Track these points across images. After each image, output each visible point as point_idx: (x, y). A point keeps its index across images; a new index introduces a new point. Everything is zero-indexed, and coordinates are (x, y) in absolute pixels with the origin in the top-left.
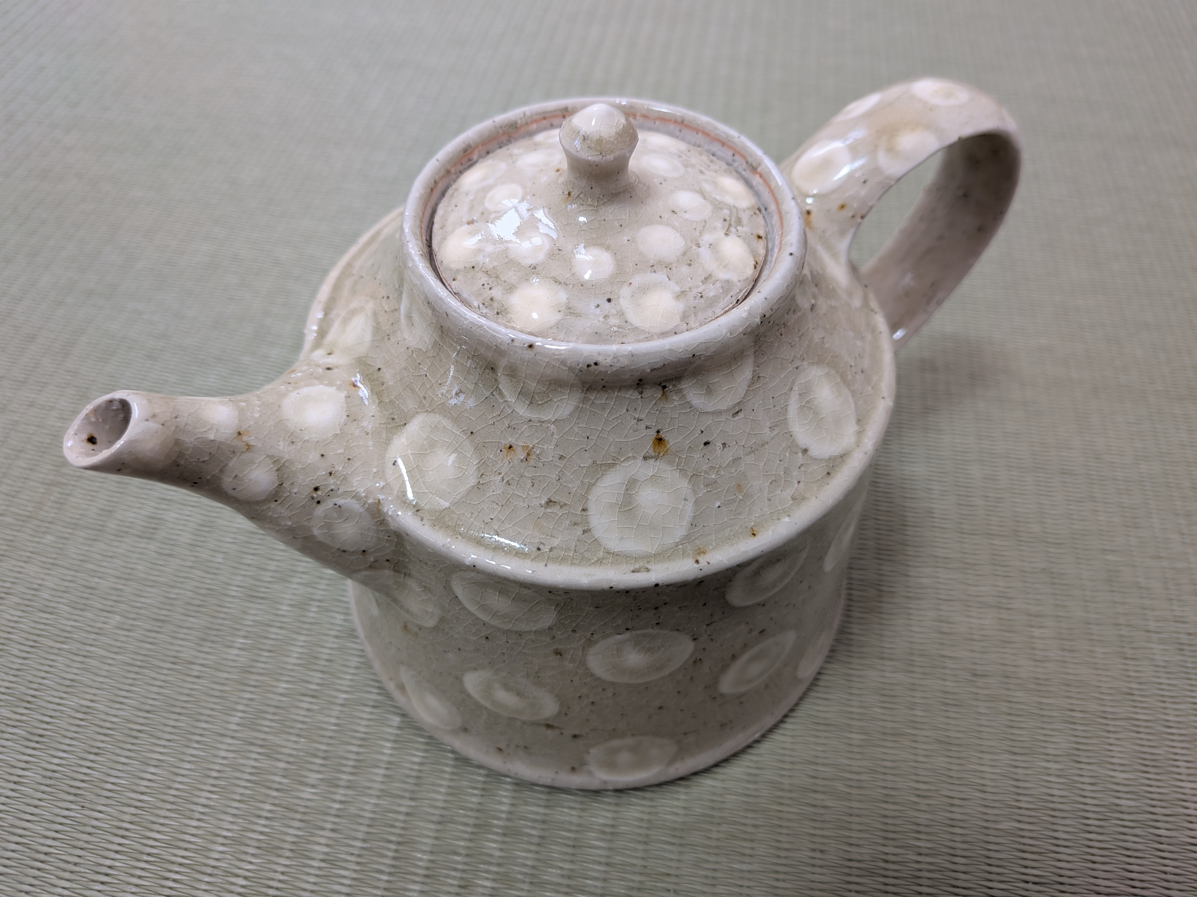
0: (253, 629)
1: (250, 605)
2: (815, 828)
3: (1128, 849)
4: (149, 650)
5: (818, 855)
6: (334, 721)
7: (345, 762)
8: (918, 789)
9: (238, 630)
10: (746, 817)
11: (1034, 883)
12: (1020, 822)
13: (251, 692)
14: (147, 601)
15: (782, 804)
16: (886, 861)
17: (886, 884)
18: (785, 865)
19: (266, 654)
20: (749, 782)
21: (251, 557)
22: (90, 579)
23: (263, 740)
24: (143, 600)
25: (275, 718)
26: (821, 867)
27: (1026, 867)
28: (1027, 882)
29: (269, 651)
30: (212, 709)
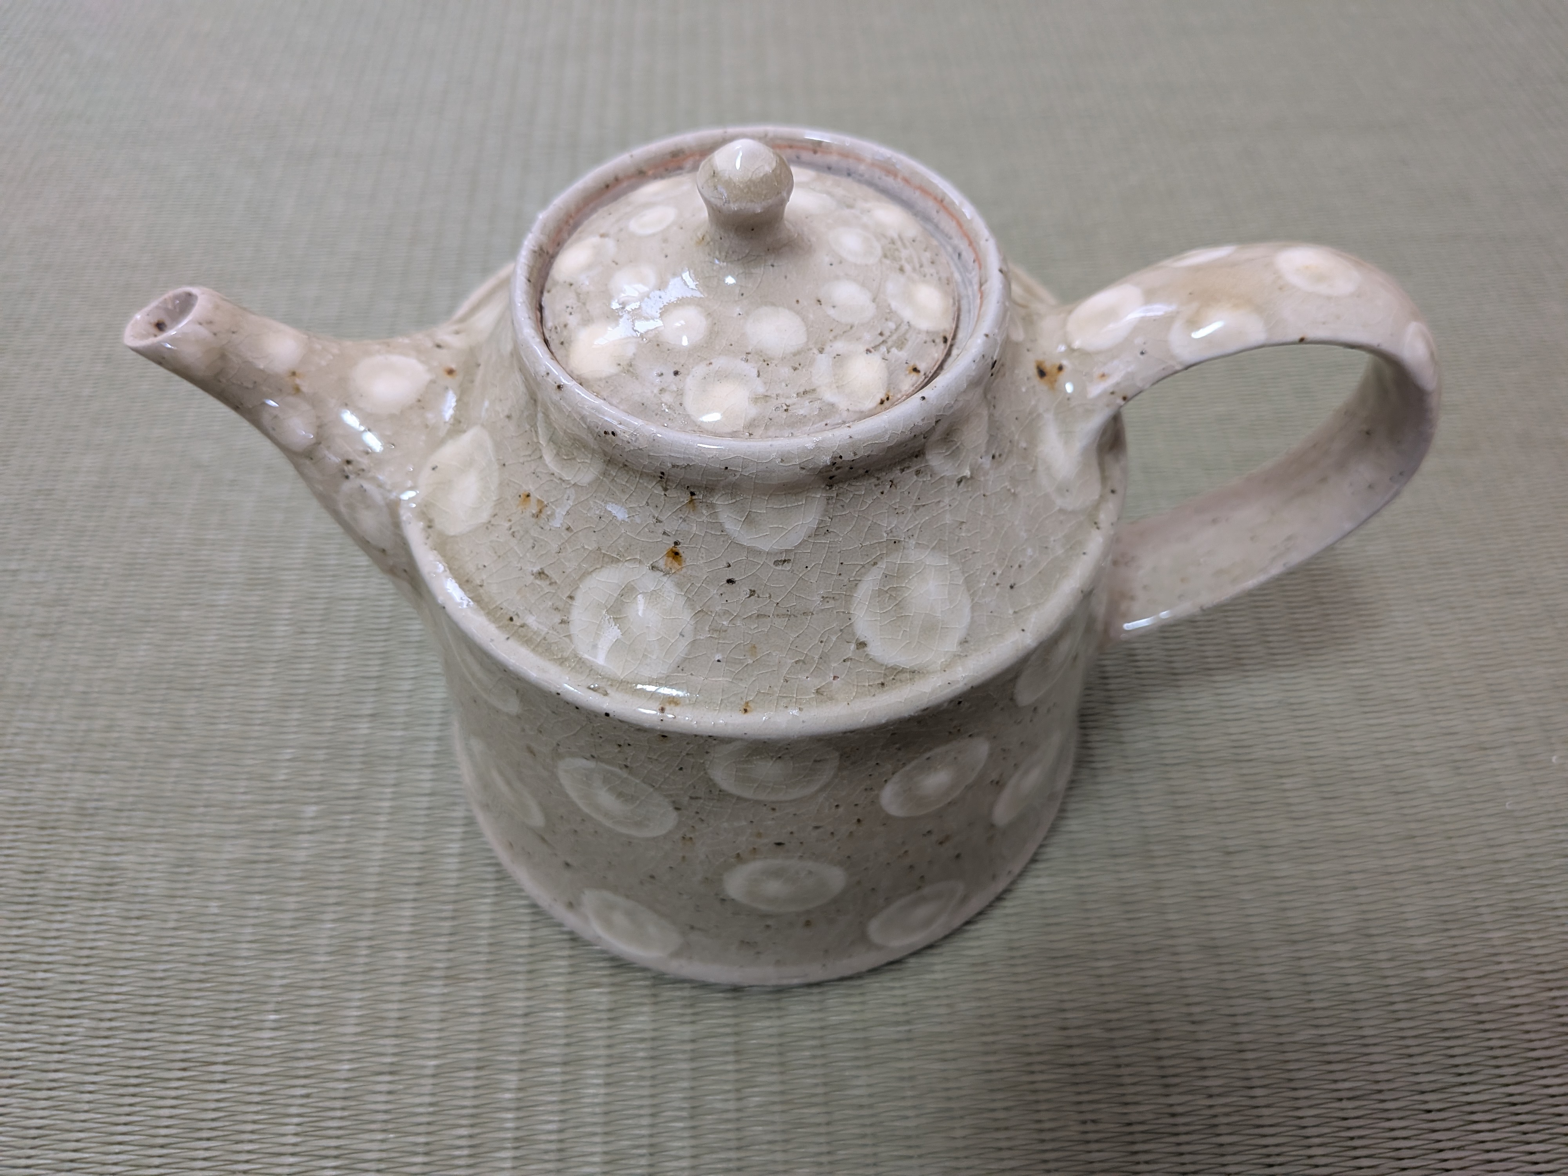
0: (285, 998)
1: (273, 965)
2: (1079, 1093)
3: (1444, 1030)
4: (144, 1058)
5: (1090, 1127)
6: (427, 1099)
7: (457, 1153)
8: (1190, 1014)
9: (265, 1003)
10: (994, 1100)
11: (1349, 1099)
12: (1317, 1026)
13: (304, 1086)
14: (123, 989)
15: (1033, 1072)
16: (1173, 1115)
17: (1179, 1144)
18: (1053, 1150)
19: (311, 1028)
20: (986, 1053)
21: (257, 897)
22: (32, 976)
23: (337, 1148)
24: (116, 989)
25: (346, 1113)
26: (1097, 1141)
27: (1335, 1081)
28: (1341, 1100)
29: (316, 1023)
30: (254, 1122)
